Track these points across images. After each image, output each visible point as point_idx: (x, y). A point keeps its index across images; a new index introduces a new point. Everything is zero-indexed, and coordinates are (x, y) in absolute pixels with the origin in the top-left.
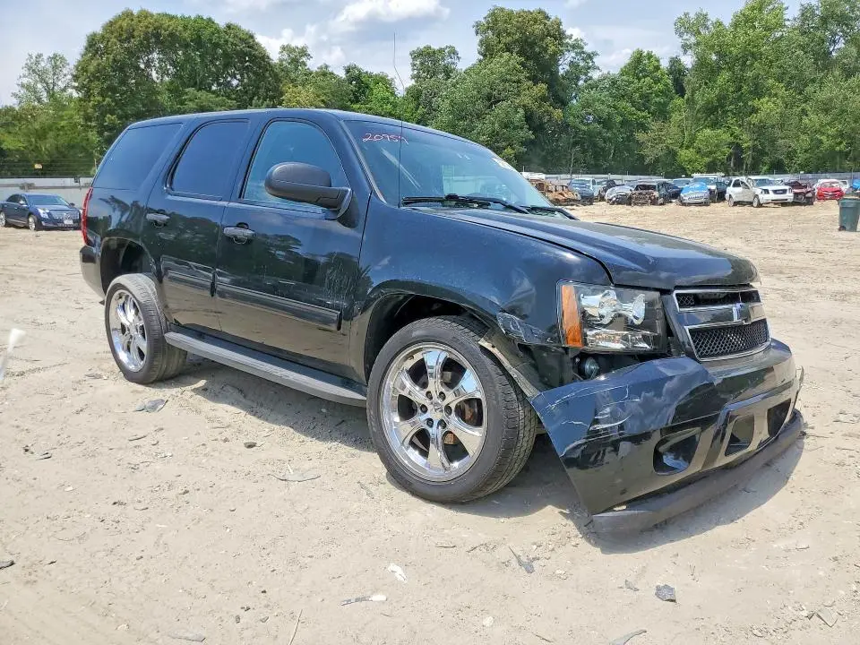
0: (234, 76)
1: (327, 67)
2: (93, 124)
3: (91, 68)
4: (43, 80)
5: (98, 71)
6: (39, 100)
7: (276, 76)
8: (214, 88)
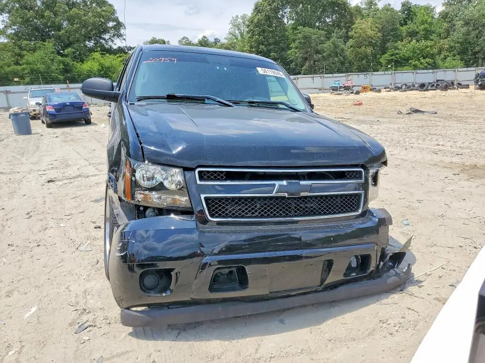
0: (328, 17)
1: (389, 5)
2: (254, 50)
3: (256, 21)
4: (239, 29)
5: (258, 22)
6: (237, 39)
7: (351, 15)
8: (317, 24)
